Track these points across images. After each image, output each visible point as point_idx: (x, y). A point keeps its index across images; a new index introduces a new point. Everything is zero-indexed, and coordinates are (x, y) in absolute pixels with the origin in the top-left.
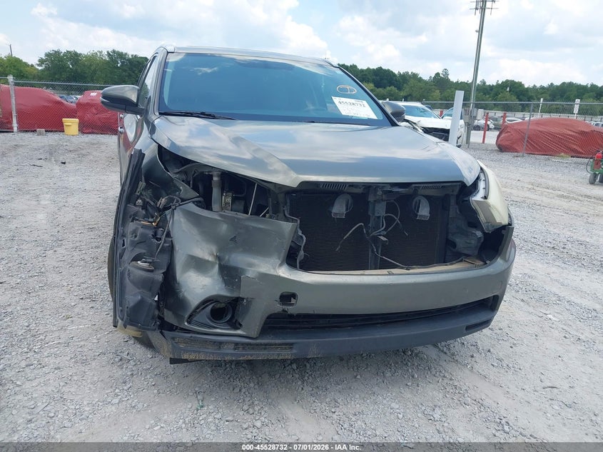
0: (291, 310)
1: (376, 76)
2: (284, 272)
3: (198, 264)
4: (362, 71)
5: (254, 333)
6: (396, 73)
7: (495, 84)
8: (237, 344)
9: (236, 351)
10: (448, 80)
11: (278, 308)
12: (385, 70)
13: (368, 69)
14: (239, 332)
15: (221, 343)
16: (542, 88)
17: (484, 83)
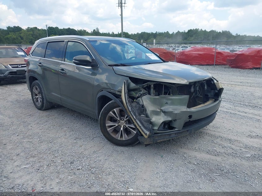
0: (191, 120)
1: (68, 32)
2: (189, 110)
3: (156, 113)
4: (61, 30)
5: (181, 129)
6: (77, 30)
7: (117, 34)
8: (175, 133)
9: (176, 136)
10: (99, 32)
11: (188, 120)
12: (71, 29)
13: (64, 29)
14: (176, 130)
15: (170, 134)
16: (135, 34)
17: (113, 33)
